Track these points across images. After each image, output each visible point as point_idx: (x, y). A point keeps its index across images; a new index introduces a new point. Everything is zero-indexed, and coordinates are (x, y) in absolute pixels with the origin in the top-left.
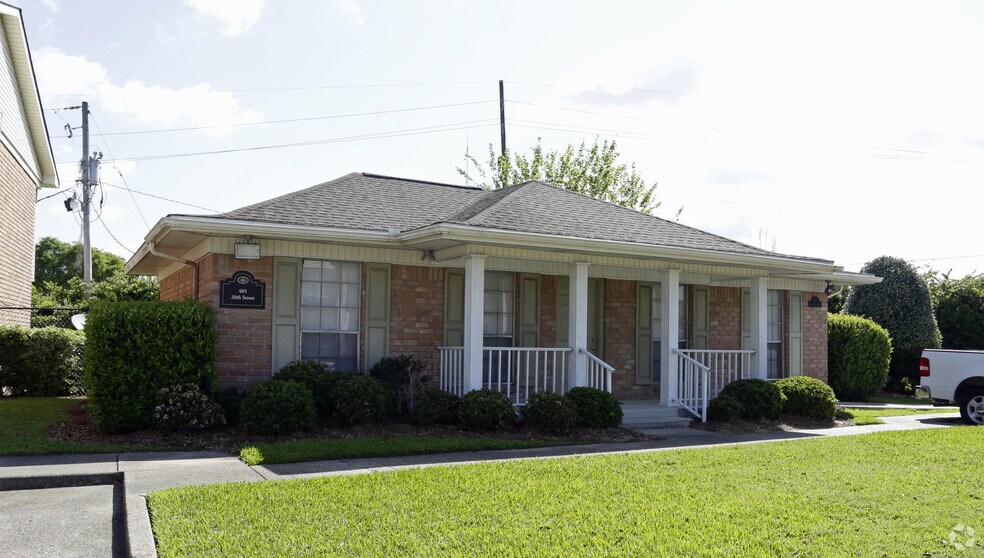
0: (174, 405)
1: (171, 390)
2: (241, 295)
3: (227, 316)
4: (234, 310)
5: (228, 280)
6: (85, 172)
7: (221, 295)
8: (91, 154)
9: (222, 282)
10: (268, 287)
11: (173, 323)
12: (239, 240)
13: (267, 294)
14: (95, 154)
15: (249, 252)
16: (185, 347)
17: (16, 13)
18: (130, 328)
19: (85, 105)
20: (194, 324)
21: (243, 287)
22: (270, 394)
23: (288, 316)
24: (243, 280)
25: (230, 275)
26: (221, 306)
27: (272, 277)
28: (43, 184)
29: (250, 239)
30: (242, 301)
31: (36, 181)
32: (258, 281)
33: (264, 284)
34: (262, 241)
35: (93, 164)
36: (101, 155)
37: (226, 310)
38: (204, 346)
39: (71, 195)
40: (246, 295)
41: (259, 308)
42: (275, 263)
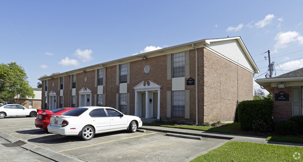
0: (256, 125)
1: (256, 121)
2: (281, 97)
3: (277, 103)
4: (280, 102)
5: (277, 94)
6: (270, 67)
7: (275, 97)
8: (271, 63)
9: (275, 94)
10: (290, 95)
11: (257, 105)
12: (278, 83)
13: (290, 97)
14: (272, 62)
15: (282, 86)
16: (260, 111)
17: (239, 38)
18: (246, 107)
19: (269, 51)
20: (262, 105)
21: (282, 95)
22: (282, 124)
23: (297, 103)
24: (282, 94)
25: (278, 92)
26: (275, 101)
27: (291, 92)
28: (255, 73)
29: (282, 83)
30: (282, 99)
31: (253, 73)
32: (287, 94)
33: (289, 94)
34: (285, 83)
35: (272, 65)
36: (274, 63)
37: (277, 102)
38: (265, 111)
39: (266, 74)
40: (283, 97)
41: (288, 101)
42: (292, 88)
